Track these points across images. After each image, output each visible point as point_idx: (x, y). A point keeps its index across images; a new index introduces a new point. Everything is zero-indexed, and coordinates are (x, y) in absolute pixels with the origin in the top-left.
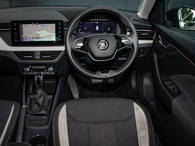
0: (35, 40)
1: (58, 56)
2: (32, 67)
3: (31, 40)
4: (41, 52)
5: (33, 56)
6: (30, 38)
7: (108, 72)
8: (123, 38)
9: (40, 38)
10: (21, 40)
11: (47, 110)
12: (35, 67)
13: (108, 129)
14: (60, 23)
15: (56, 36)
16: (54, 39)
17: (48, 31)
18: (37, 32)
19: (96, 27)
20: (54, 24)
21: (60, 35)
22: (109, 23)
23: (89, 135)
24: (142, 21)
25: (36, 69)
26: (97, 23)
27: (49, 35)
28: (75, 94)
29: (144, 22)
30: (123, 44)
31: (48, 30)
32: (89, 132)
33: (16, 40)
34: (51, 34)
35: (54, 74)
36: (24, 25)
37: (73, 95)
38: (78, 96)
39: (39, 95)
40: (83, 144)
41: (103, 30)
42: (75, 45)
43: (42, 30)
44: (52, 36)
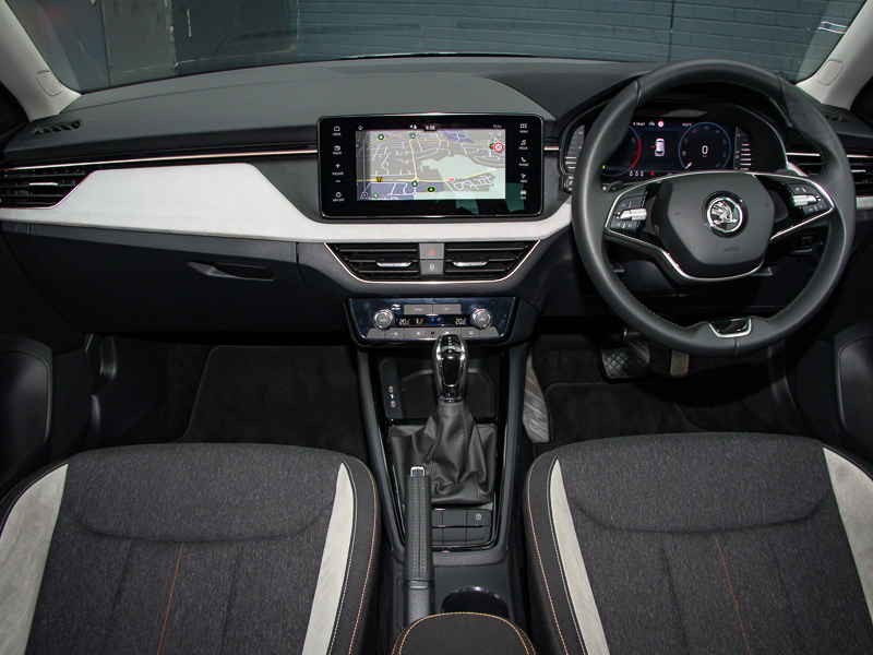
0: (418, 196)
1: (517, 262)
2: (405, 306)
3: (404, 195)
4: (448, 244)
5: (413, 263)
6: (399, 188)
7: (740, 327)
8: (797, 189)
9: (441, 187)
10: (362, 197)
11: (484, 485)
12: (417, 310)
13: (744, 555)
14: (524, 126)
15: (507, 181)
16: (498, 191)
17: (478, 158)
18: (431, 164)
19: (654, 144)
20: (503, 128)
21: (523, 176)
22: (706, 126)
23: (671, 582)
24: (835, 119)
25: (419, 317)
26: (661, 124)
27: (478, 177)
28: (533, 421)
29: (843, 121)
30: (798, 214)
31: (475, 154)
32: (668, 571)
33: (339, 197)
34: (489, 170)
35: (497, 335)
36: (373, 135)
37: (527, 427)
38: (546, 430)
39: (448, 423)
40: (657, 618)
41: (684, 153)
42: (613, 214)
43: (452, 155)
44: (493, 177)
